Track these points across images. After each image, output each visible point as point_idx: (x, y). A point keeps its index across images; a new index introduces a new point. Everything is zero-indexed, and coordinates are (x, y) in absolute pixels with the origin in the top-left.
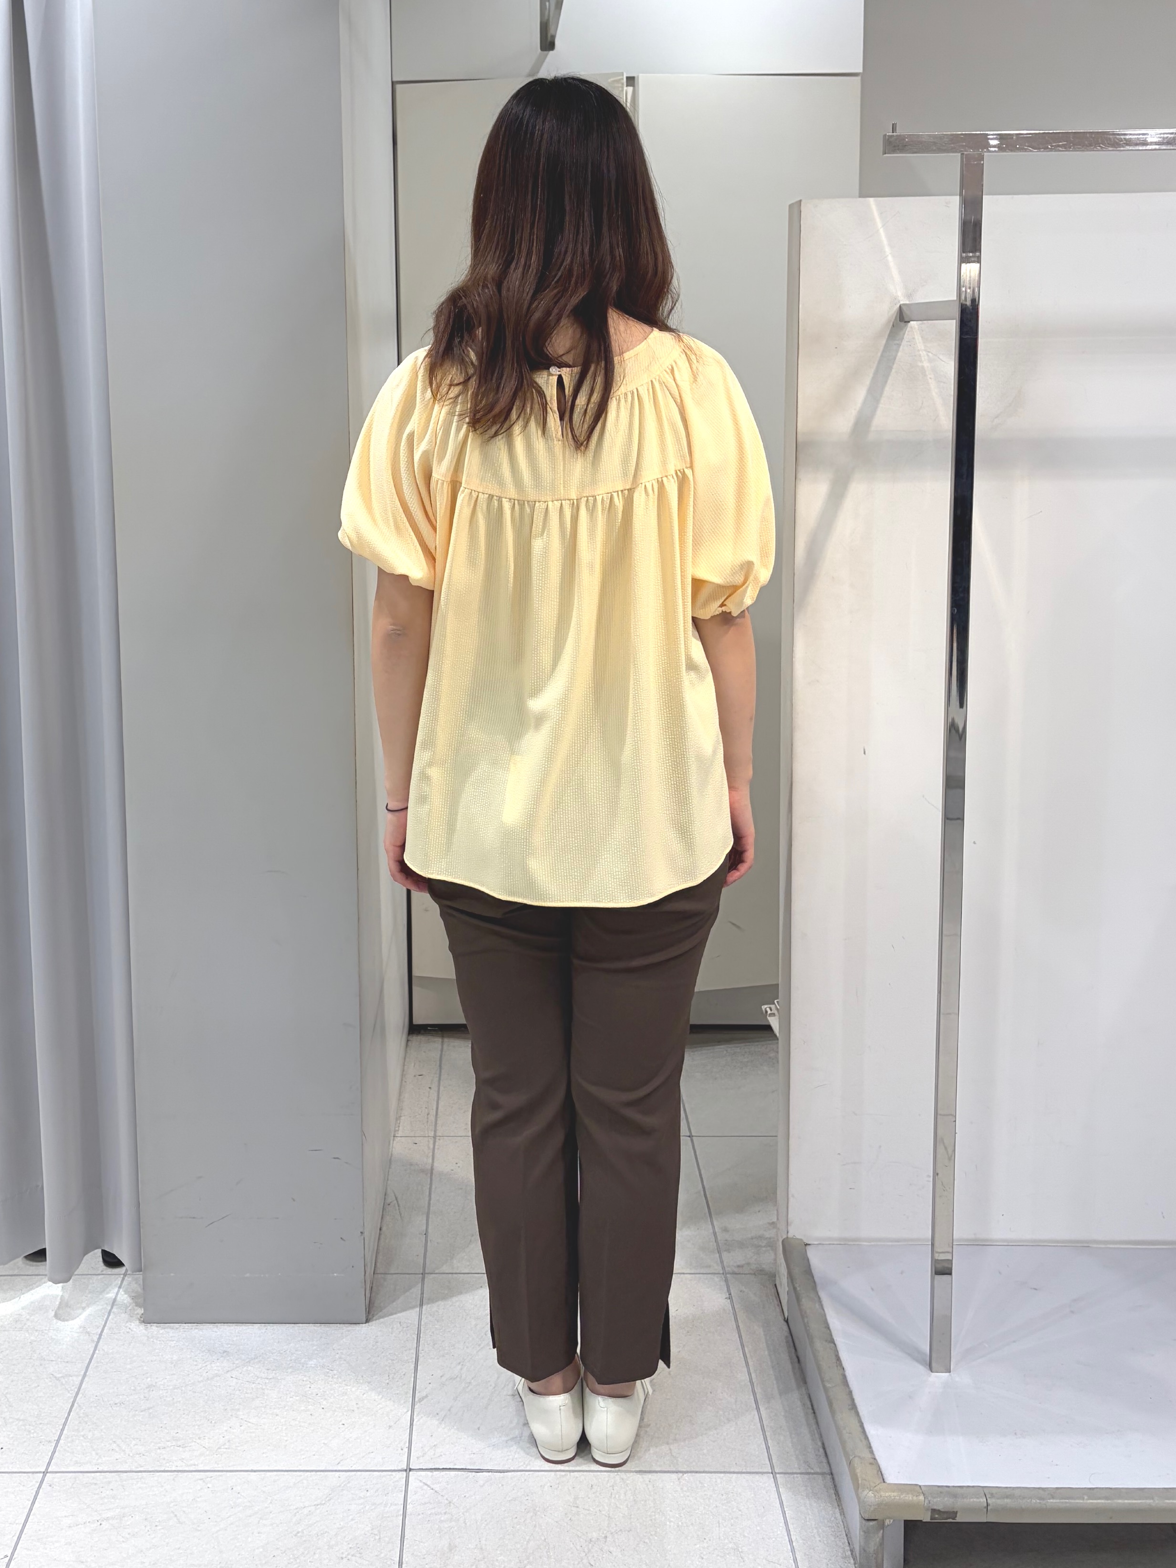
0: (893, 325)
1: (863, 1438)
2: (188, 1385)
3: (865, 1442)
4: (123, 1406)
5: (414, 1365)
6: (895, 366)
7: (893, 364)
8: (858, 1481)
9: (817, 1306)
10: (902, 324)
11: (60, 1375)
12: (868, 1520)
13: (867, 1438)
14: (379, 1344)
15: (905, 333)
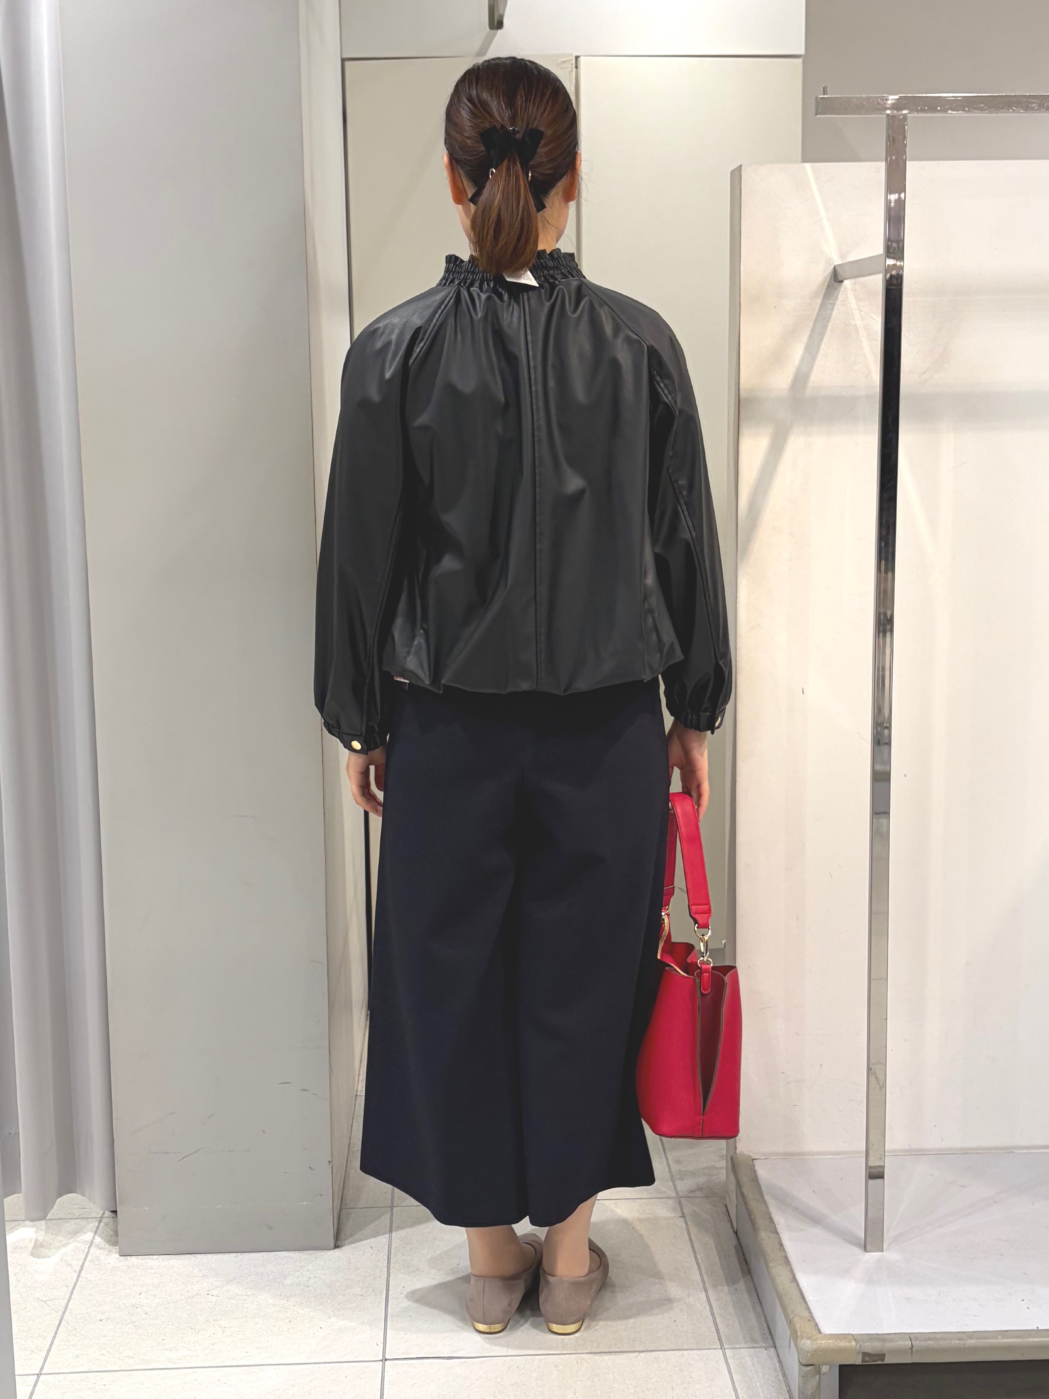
0: (828, 285)
1: (802, 1302)
2: (170, 1303)
3: (804, 1305)
4: (109, 1320)
5: (385, 1280)
6: (830, 324)
7: (828, 322)
8: (797, 1333)
9: (763, 1207)
10: (837, 284)
11: (46, 1299)
12: (806, 1365)
13: (806, 1302)
14: (352, 1264)
15: (839, 292)
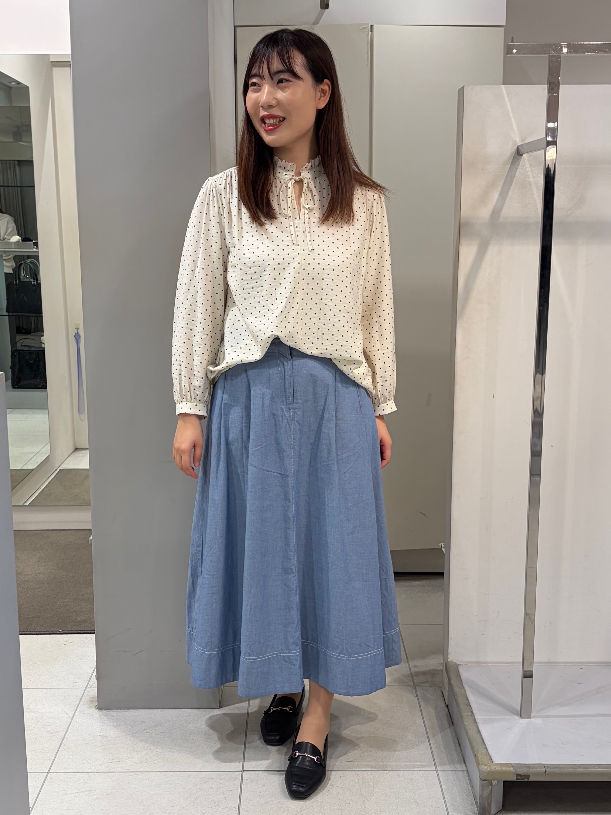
0: (514, 157)
1: (482, 744)
3: (484, 746)
7: (513, 179)
8: (479, 761)
9: (462, 690)
10: (519, 157)
11: (53, 732)
12: (484, 780)
15: (520, 162)
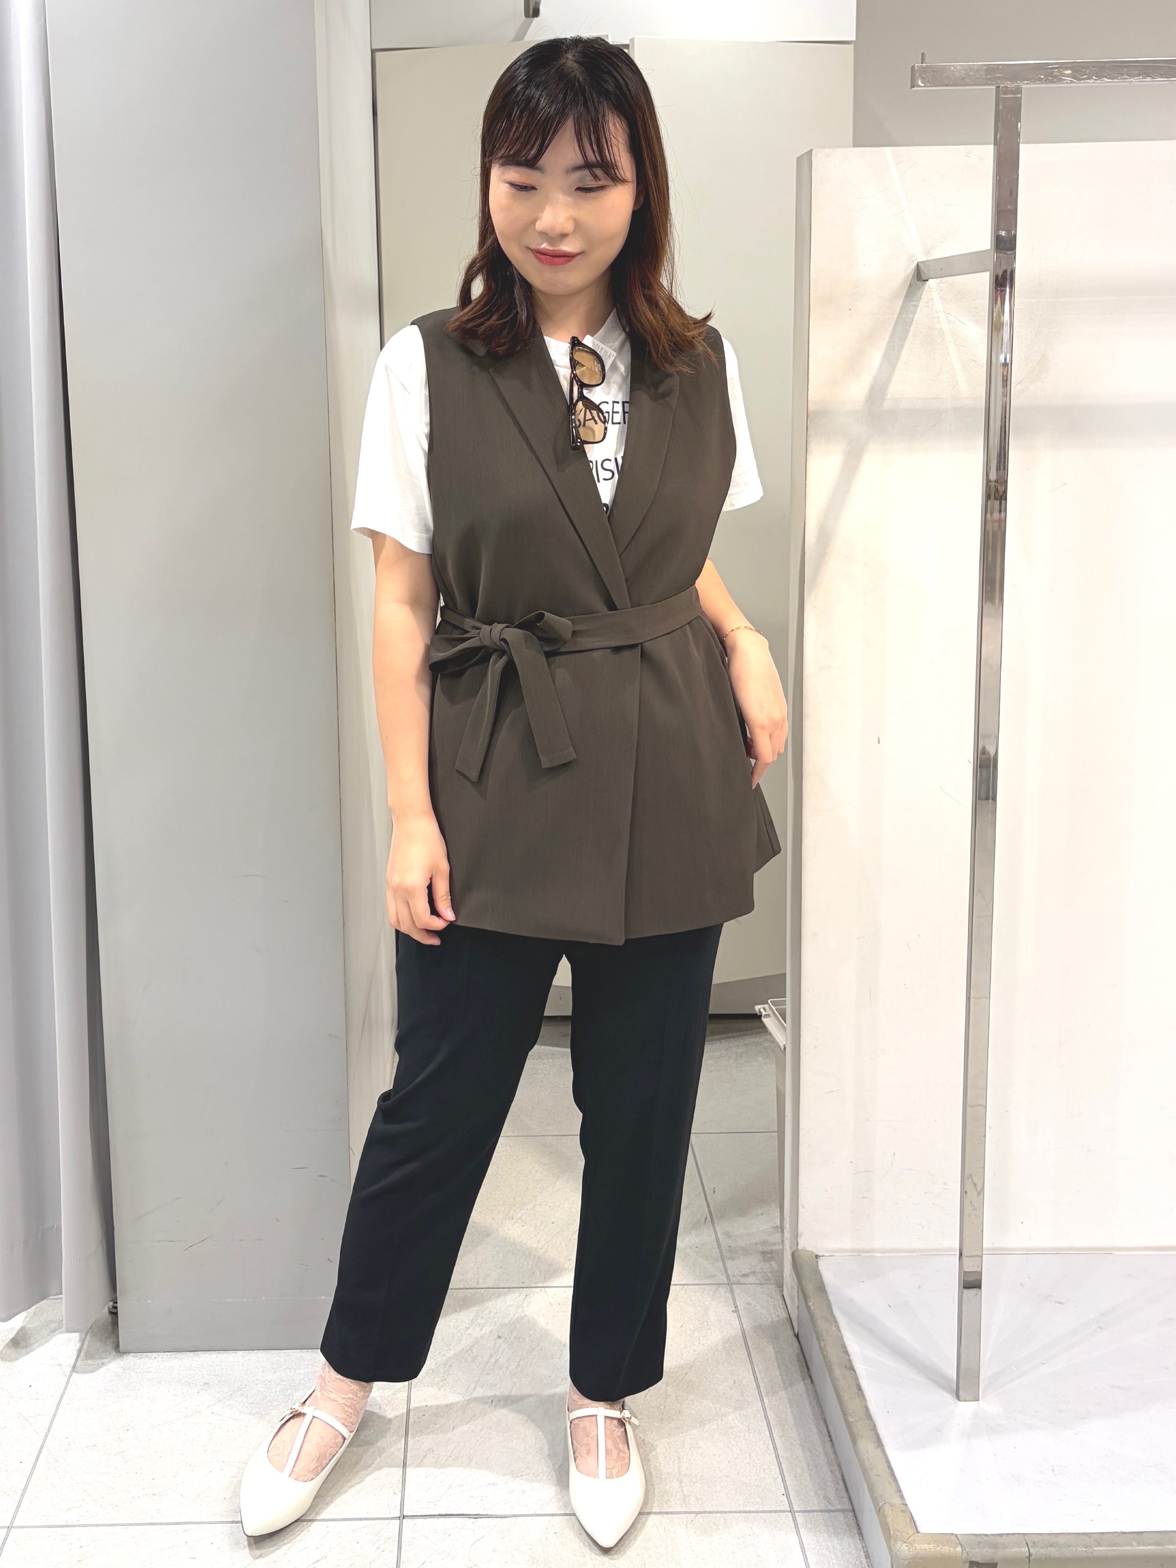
0: (910, 285)
1: (892, 1482)
3: (894, 1485)
6: (912, 330)
7: (910, 327)
8: (890, 1531)
10: (920, 284)
13: (896, 1480)
15: (923, 293)
